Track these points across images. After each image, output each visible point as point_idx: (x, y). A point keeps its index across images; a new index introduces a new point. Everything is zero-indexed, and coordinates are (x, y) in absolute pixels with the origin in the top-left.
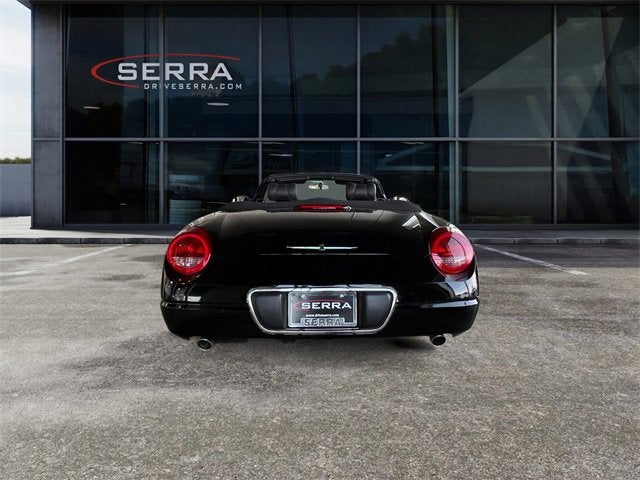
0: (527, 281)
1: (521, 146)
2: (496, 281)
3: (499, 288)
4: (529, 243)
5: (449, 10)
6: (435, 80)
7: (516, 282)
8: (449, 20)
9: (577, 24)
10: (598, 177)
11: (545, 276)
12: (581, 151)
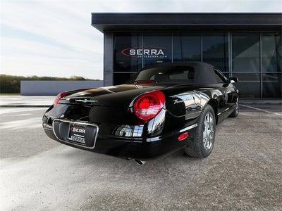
0: (263, 117)
1: (249, 74)
2: (252, 118)
3: (255, 120)
4: (256, 104)
5: (229, 34)
6: (225, 55)
7: (259, 118)
8: (229, 37)
9: (267, 39)
10: (273, 83)
11: (268, 115)
12: (268, 76)
